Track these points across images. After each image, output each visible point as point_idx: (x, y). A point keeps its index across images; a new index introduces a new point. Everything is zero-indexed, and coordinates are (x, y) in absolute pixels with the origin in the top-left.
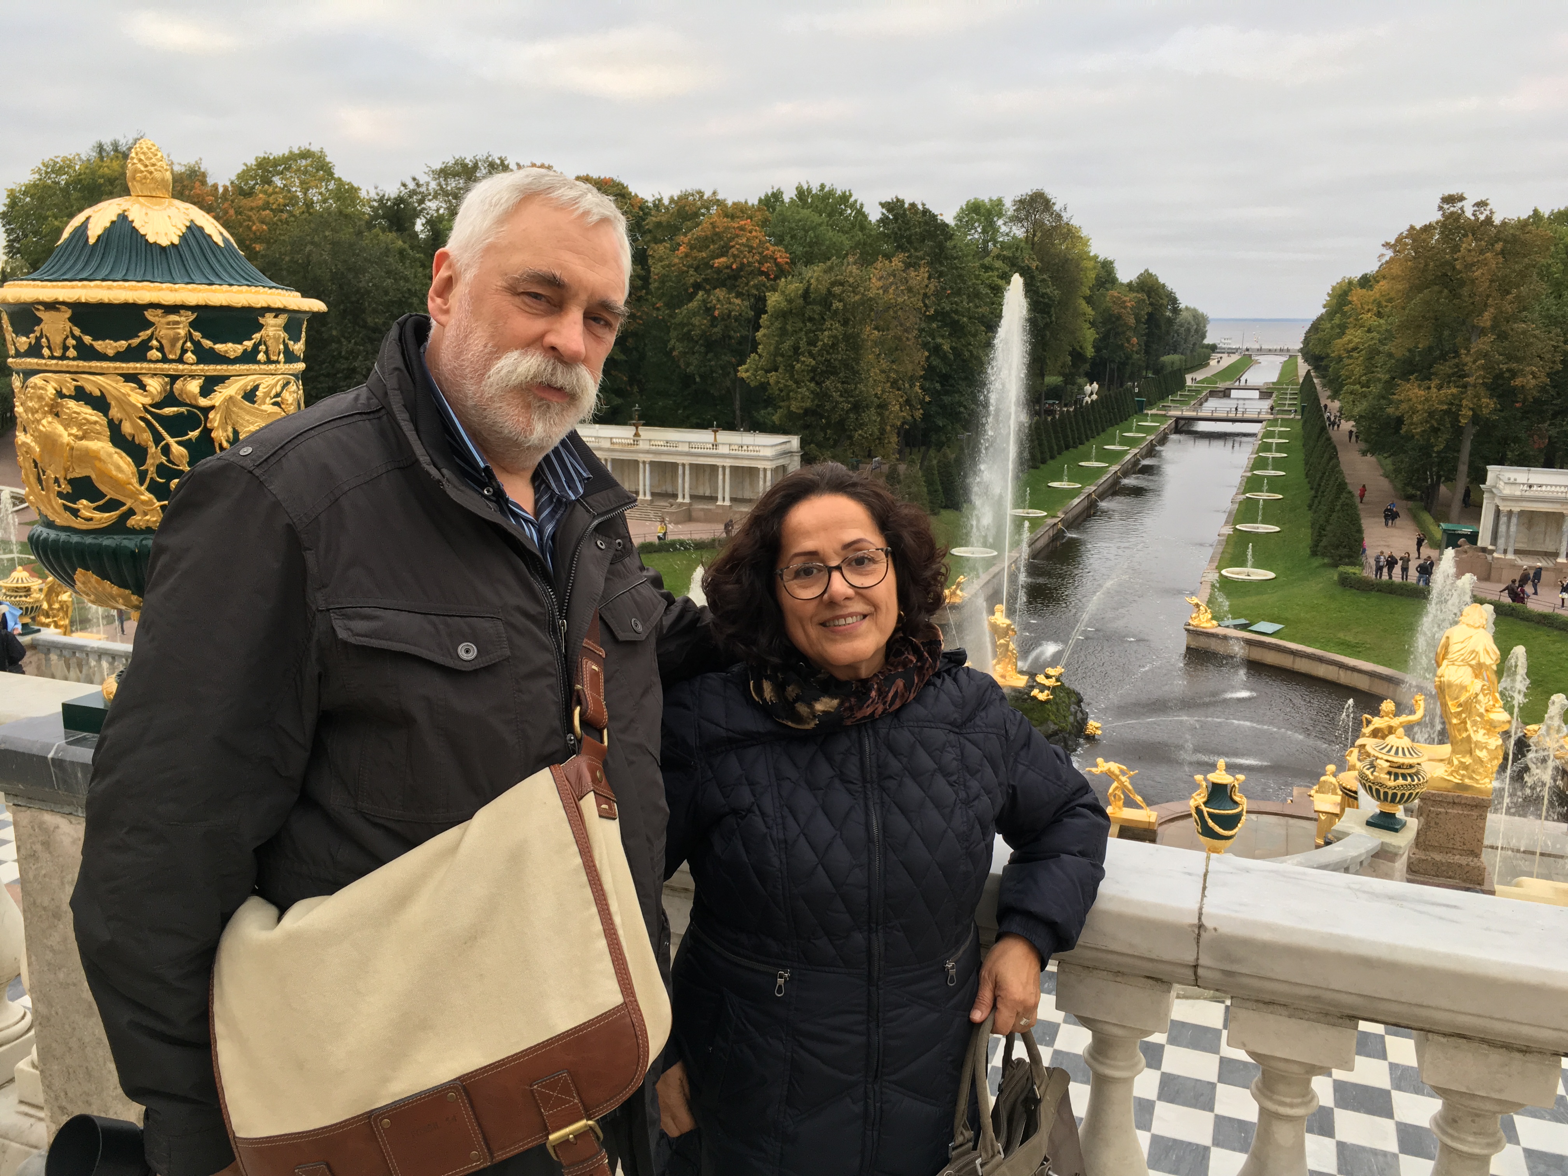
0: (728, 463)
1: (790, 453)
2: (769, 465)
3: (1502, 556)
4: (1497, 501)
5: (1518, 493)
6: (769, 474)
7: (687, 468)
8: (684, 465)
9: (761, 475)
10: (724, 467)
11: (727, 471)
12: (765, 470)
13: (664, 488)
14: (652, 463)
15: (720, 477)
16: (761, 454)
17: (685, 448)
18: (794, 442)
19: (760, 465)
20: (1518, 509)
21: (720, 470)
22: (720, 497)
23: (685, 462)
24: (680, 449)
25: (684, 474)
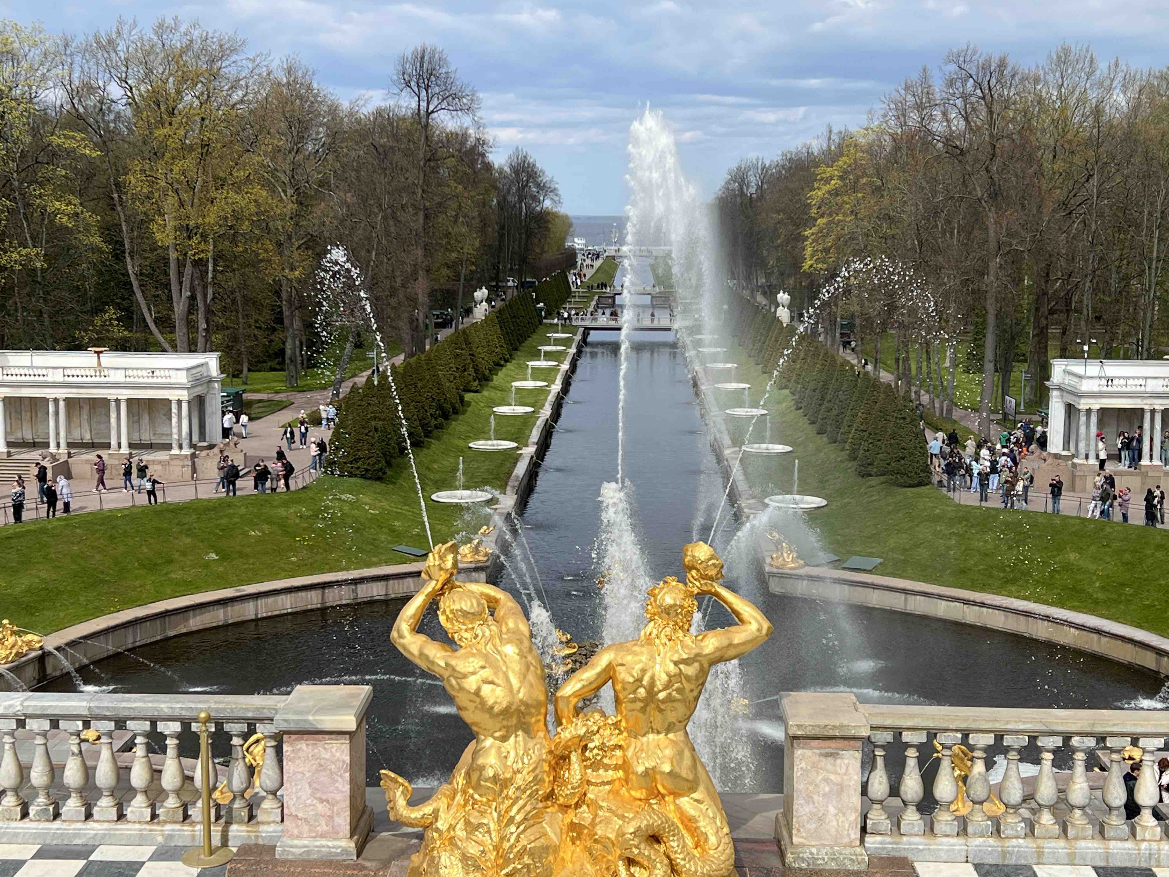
0: (124, 394)
1: (208, 378)
2: (184, 395)
3: (1084, 462)
4: (1071, 400)
5: (1096, 389)
6: (185, 406)
7: (62, 404)
8: (56, 401)
9: (174, 410)
10: (117, 401)
11: (123, 407)
12: (179, 403)
13: (19, 435)
14: (9, 401)
15: (113, 415)
16: (173, 381)
17: (57, 377)
18: (213, 361)
19: (173, 395)
20: (1098, 407)
21: (113, 405)
22: (114, 443)
23: (58, 396)
24: (49, 379)
25: (57, 413)
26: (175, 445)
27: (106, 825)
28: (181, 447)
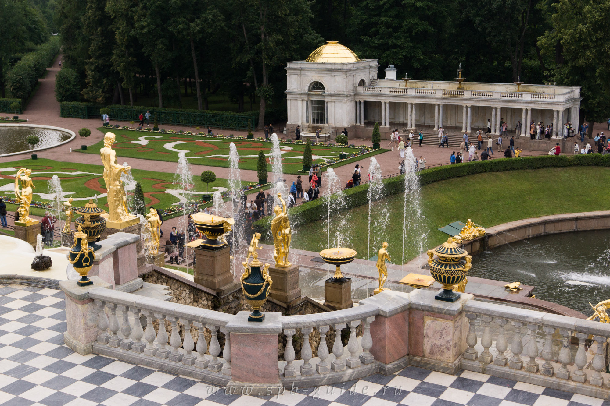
0: (530, 106)
1: (574, 100)
2: (562, 108)
6: (561, 114)
7: (499, 110)
8: (496, 108)
9: (555, 116)
10: (527, 110)
11: (529, 113)
12: (558, 112)
13: (476, 124)
14: (473, 108)
15: (524, 117)
16: (555, 100)
17: (497, 96)
18: (577, 90)
19: (555, 108)
21: (524, 112)
23: (497, 106)
24: (493, 97)
25: (496, 115)
26: (554, 133)
27: (578, 384)
28: (557, 135)
